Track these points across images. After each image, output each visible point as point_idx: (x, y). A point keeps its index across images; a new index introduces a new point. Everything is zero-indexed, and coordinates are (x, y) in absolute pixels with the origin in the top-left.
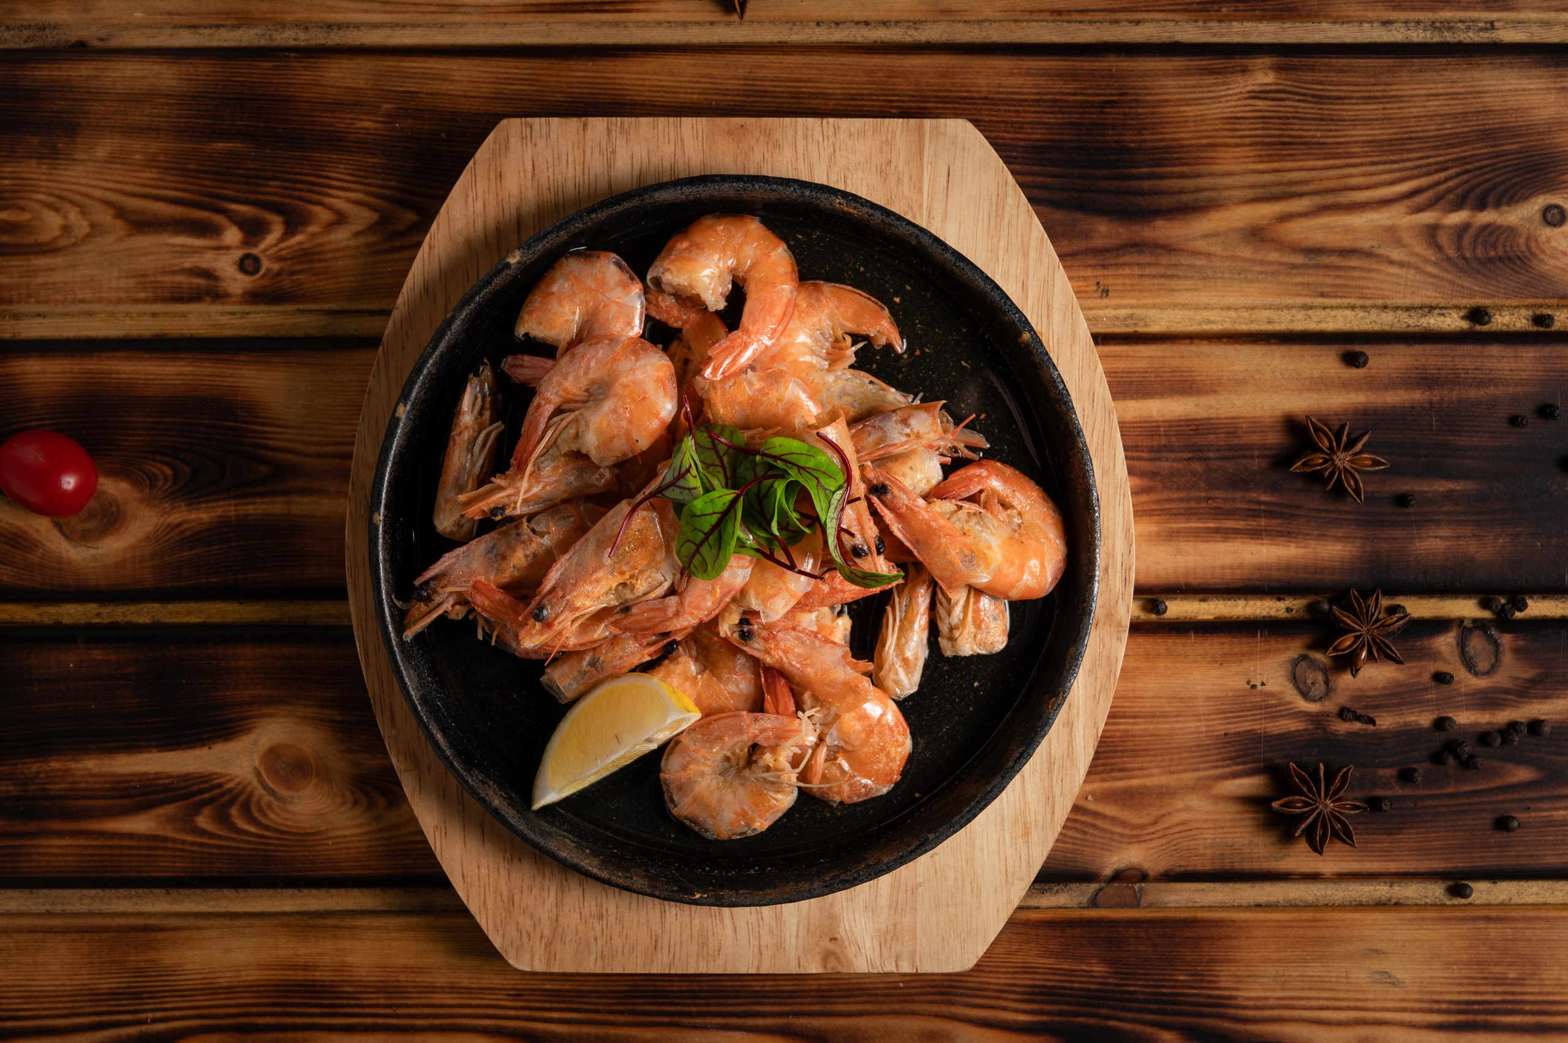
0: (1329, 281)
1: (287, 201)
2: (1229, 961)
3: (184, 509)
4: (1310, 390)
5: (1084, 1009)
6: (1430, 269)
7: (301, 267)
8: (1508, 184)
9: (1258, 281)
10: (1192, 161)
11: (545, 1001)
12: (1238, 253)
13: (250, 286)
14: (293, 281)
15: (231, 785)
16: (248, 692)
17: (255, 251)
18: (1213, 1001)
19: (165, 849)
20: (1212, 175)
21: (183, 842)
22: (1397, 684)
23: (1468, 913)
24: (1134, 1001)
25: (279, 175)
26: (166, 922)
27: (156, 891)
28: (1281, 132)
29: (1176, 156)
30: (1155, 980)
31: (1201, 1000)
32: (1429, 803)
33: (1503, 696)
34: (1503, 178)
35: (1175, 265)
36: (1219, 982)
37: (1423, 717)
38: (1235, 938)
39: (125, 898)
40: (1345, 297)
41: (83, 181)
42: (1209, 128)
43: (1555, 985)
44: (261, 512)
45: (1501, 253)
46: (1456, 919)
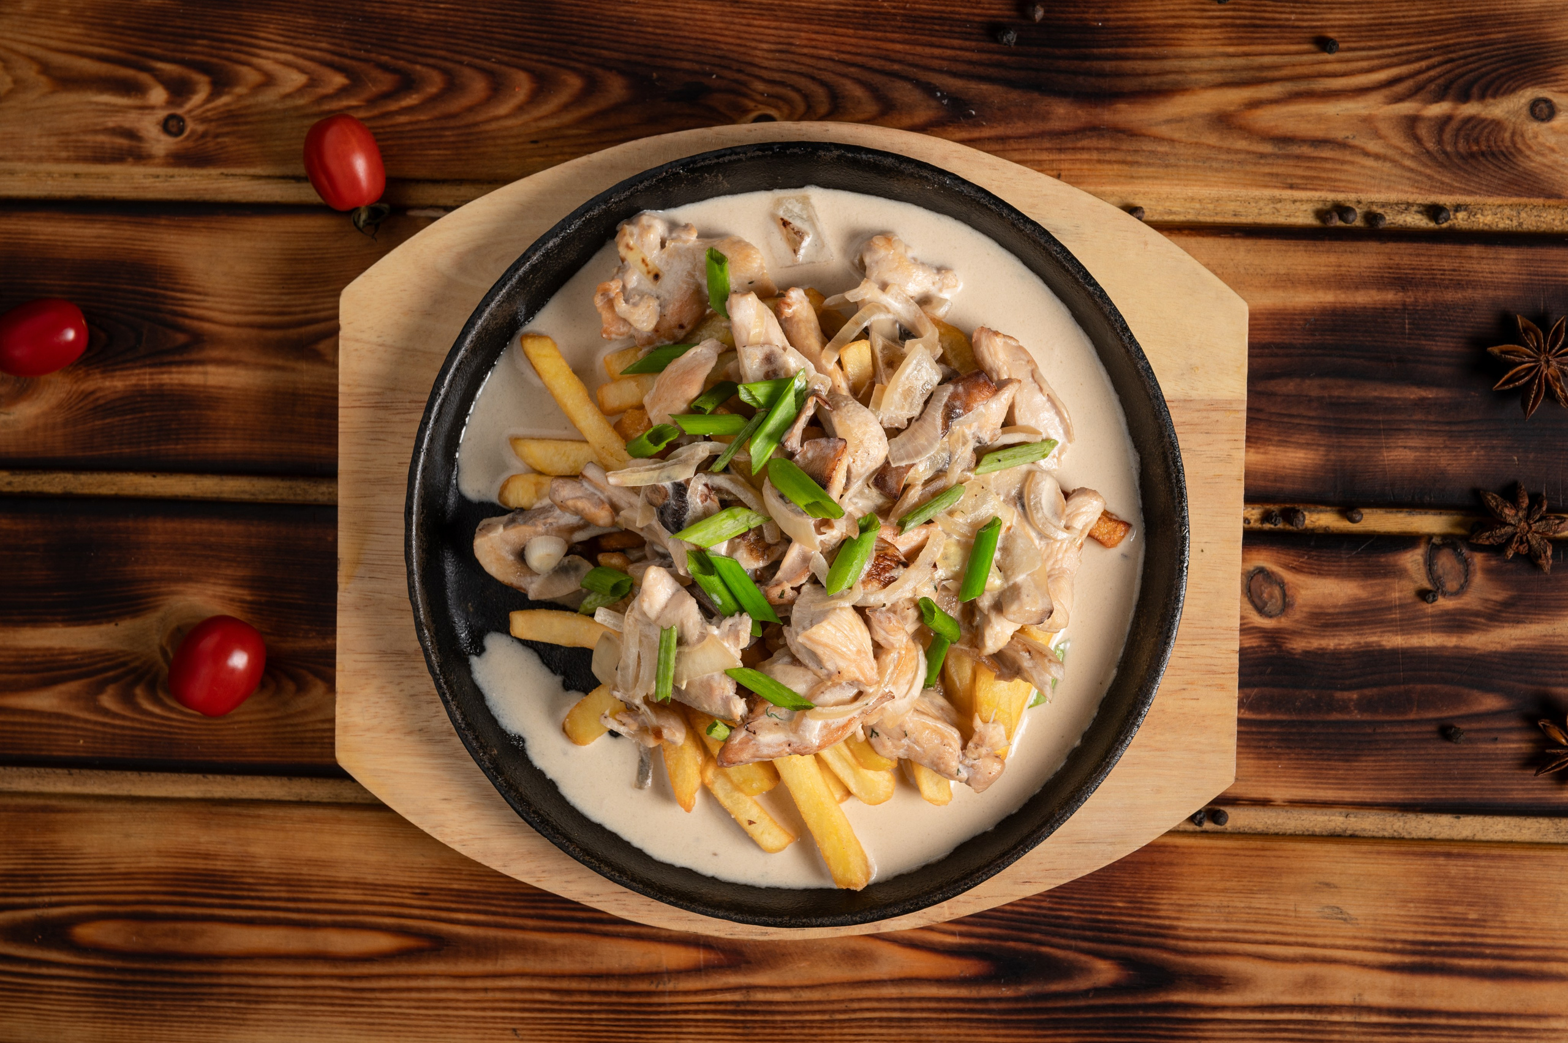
0: (1300, 172)
1: (215, 60)
2: (1171, 888)
3: (98, 376)
4: (1274, 287)
5: (1014, 933)
6: (1408, 163)
7: (226, 129)
8: (1494, 75)
9: (1223, 170)
10: (1158, 42)
11: (452, 902)
12: (1203, 140)
13: (173, 147)
14: (218, 143)
15: (137, 664)
16: (158, 568)
17: (179, 112)
18: (1152, 930)
19: (67, 727)
20: (1178, 57)
21: (86, 721)
22: (1359, 602)
23: (1428, 848)
24: (1068, 927)
25: (207, 34)
26: (66, 804)
27: (59, 771)
28: (1253, 14)
29: (1141, 36)
30: (1091, 906)
31: (1139, 929)
32: (1388, 729)
33: (1472, 619)
34: (1489, 68)
35: (1136, 151)
36: (1159, 910)
37: (1386, 638)
38: (1177, 865)
39: (26, 777)
40: (1316, 190)
41: (9, 35)
42: (1177, 7)
43: (1519, 928)
44: (176, 382)
45: (1484, 148)
46: (1415, 854)
